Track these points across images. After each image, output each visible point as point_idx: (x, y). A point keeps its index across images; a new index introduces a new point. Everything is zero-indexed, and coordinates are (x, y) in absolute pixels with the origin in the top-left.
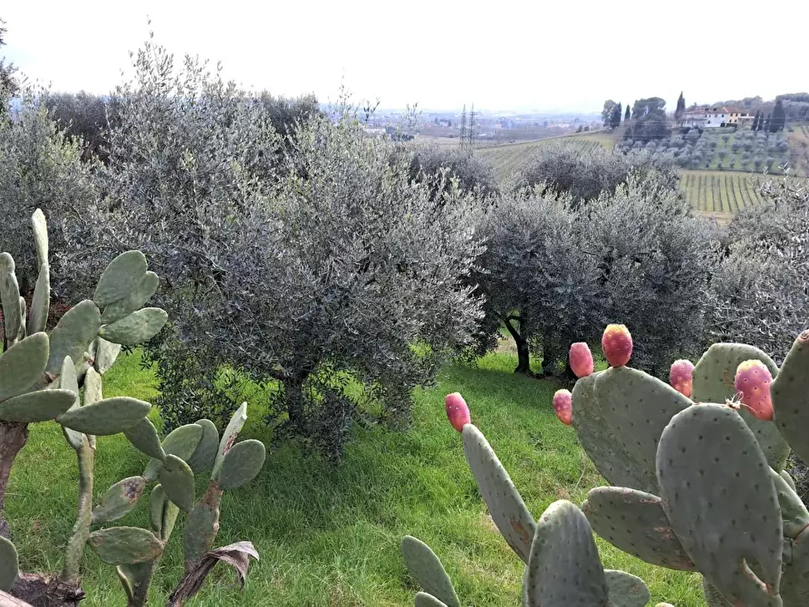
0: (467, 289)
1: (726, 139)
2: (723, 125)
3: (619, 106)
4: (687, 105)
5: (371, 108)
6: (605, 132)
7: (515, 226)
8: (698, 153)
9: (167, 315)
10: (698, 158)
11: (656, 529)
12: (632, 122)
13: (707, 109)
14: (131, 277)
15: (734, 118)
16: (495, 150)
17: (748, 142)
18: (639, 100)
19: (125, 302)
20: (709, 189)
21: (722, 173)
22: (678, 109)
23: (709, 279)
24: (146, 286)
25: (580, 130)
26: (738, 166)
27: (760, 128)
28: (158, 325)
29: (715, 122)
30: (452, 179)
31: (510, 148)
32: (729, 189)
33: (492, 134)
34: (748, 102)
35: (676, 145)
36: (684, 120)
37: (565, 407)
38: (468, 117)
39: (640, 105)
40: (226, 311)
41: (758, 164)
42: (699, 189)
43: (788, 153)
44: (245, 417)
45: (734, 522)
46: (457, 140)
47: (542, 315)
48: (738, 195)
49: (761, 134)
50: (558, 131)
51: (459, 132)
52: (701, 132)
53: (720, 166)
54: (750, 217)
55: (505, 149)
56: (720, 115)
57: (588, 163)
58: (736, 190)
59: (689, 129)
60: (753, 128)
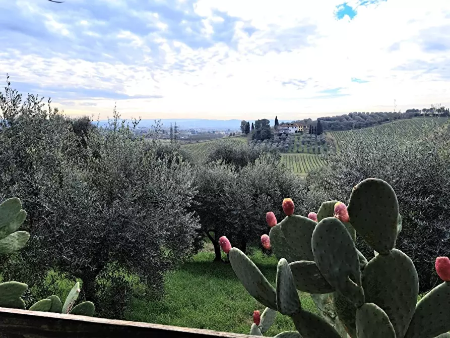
0: (189, 214)
1: (299, 138)
2: (296, 132)
3: (248, 123)
4: (279, 123)
5: (137, 122)
6: (243, 136)
7: (209, 181)
8: (287, 145)
9: (29, 235)
10: (287, 147)
11: (315, 275)
12: (255, 131)
13: (288, 124)
14: (12, 213)
15: (301, 128)
16: (190, 145)
17: (308, 139)
18: (257, 120)
19: (7, 228)
20: (294, 162)
21: (299, 154)
22: (275, 125)
23: (303, 202)
24: (19, 218)
25: (231, 135)
26: (305, 151)
27: (313, 133)
28: (24, 241)
29: (292, 130)
30: (179, 157)
31: (197, 144)
32: (303, 162)
33: (187, 137)
34: (306, 121)
35: (276, 141)
36: (279, 130)
37: (267, 241)
38: (173, 128)
39: (258, 122)
40: (54, 235)
41: (314, 149)
42: (290, 162)
43: (326, 144)
44: (79, 290)
45: (343, 261)
46: (168, 141)
47: (226, 227)
48: (307, 164)
49: (313, 136)
50: (220, 136)
51: (169, 137)
52: (287, 135)
53: (297, 151)
54: (315, 174)
55: (195, 144)
56: (294, 127)
57: (238, 150)
58: (306, 162)
59: (281, 134)
60: (310, 133)
